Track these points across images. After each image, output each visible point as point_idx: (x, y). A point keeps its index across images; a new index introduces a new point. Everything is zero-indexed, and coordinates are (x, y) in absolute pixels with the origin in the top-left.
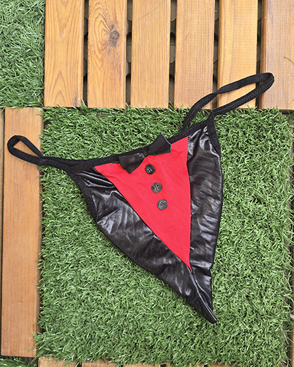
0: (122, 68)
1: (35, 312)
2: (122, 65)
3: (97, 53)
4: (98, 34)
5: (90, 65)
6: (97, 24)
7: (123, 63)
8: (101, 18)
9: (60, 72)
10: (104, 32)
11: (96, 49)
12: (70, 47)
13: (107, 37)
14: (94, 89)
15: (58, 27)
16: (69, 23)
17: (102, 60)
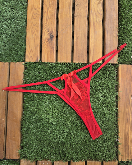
0: (54, 48)
1: (20, 140)
2: (55, 47)
3: (45, 42)
4: (46, 36)
5: (43, 47)
6: (46, 32)
7: (55, 46)
8: (47, 31)
9: (32, 49)
10: (48, 35)
11: (45, 41)
12: (35, 40)
13: (49, 37)
14: (44, 55)
15: (31, 33)
16: (35, 32)
17: (47, 45)
